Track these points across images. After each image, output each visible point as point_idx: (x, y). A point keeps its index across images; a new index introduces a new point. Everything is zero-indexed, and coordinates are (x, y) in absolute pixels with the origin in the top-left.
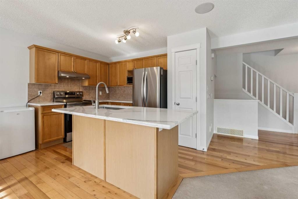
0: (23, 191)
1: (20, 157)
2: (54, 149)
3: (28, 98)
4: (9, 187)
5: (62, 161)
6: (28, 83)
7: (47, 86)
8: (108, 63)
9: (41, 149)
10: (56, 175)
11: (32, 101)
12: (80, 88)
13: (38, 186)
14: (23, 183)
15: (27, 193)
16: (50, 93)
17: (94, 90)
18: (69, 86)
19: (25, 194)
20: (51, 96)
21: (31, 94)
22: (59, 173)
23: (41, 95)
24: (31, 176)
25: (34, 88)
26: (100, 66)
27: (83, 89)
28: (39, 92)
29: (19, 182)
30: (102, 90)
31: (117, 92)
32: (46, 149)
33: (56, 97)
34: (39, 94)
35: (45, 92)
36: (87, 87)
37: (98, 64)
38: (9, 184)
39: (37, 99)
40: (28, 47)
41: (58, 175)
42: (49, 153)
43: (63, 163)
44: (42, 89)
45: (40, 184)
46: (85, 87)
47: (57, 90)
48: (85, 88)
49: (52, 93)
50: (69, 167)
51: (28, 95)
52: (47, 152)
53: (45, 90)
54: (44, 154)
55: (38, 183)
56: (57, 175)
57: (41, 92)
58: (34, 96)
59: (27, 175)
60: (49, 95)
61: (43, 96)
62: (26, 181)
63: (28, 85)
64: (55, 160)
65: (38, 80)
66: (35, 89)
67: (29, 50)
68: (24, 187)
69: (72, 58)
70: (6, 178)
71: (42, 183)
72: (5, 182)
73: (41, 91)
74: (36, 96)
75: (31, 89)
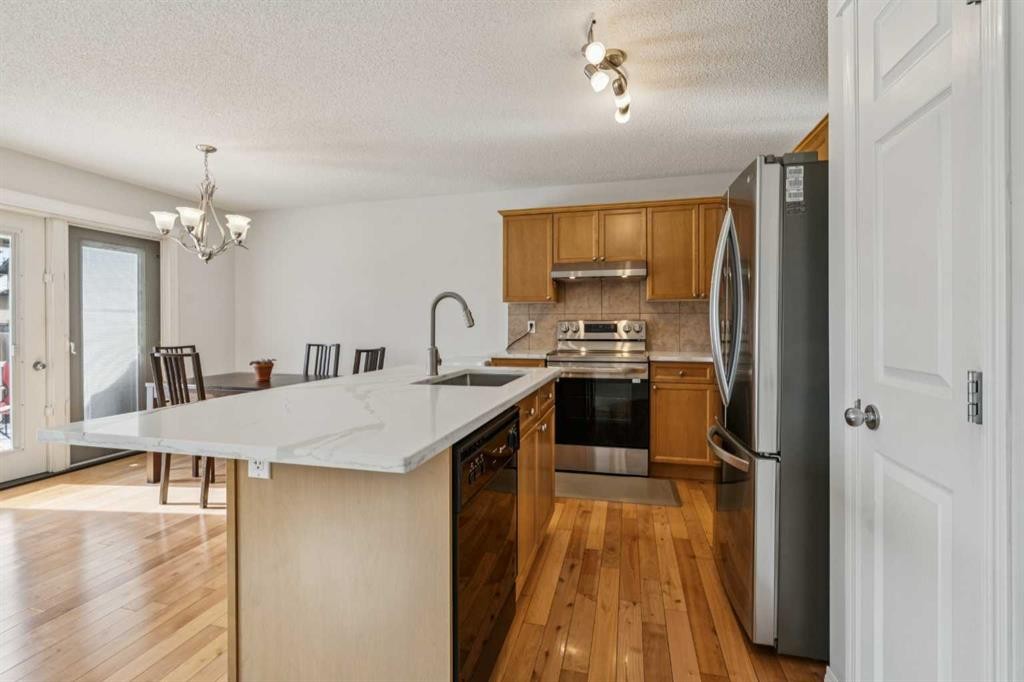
7: (547, 307)
11: (514, 345)
12: (643, 308)
16: (553, 326)
17: (702, 313)
21: (514, 329)
23: (533, 331)
25: (518, 315)
27: (653, 311)
33: (560, 337)
34: (528, 329)
35: (543, 324)
37: (696, 213)
39: (525, 342)
44: (536, 317)
48: (660, 309)
51: (509, 331)
53: (541, 320)
57: (531, 325)
58: (520, 333)
60: (549, 331)
61: (536, 334)
63: (509, 308)
65: (507, 295)
66: (521, 318)
69: (594, 217)
73: (533, 322)
74: (523, 334)
75: (513, 317)
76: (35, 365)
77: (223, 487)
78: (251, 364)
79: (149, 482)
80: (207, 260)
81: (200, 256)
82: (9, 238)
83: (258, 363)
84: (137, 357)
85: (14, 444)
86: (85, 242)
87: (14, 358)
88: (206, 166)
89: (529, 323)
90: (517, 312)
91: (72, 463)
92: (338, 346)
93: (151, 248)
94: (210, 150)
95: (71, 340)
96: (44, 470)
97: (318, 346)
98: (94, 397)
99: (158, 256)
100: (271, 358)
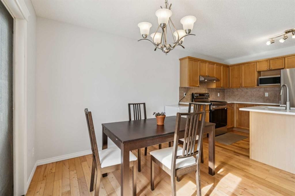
6: (179, 87)
7: (188, 89)
8: (229, 65)
11: (182, 101)
16: (190, 95)
18: (200, 88)
20: (190, 97)
21: (181, 95)
26: (223, 68)
28: (185, 93)
30: (219, 91)
31: (236, 93)
33: (195, 98)
34: (184, 95)
35: (188, 94)
36: (215, 89)
37: (222, 67)
39: (184, 99)
40: (179, 59)
46: (212, 89)
47: (195, 92)
58: (182, 97)
65: (190, 84)
66: (182, 91)
67: (179, 61)
69: (207, 64)
97: (134, 104)
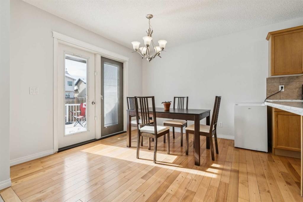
0: (226, 180)
1: (250, 152)
2: (291, 162)
3: (267, 94)
4: (222, 169)
5: (289, 181)
6: (267, 78)
7: (292, 78)
9: (275, 155)
10: (265, 190)
11: (271, 97)
13: (240, 185)
14: (233, 174)
15: (228, 184)
16: (297, 88)
19: (225, 184)
20: (298, 91)
21: (270, 90)
22: (271, 191)
23: (283, 90)
24: (243, 173)
28: (280, 87)
29: (231, 171)
32: (280, 156)
34: (280, 89)
35: (289, 87)
38: (225, 167)
39: (278, 95)
41: (269, 192)
42: (280, 163)
43: (288, 183)
44: (284, 83)
45: (243, 185)
49: (299, 88)
50: (291, 194)
51: (267, 91)
52: (279, 161)
53: (288, 85)
54: (274, 161)
55: (242, 183)
56: (267, 191)
57: (282, 88)
58: (274, 92)
59: (241, 169)
60: (295, 90)
61: (285, 92)
62: (236, 174)
63: (267, 80)
64: (280, 174)
66: (275, 84)
68: (230, 177)
70: (227, 161)
71: (246, 186)
72: (224, 164)
73: (283, 86)
74: (276, 92)
75: (270, 84)
76: (92, 103)
77: (153, 152)
78: (162, 103)
79: (127, 147)
80: (150, 60)
81: (147, 59)
82: (86, 60)
83: (166, 103)
84: (117, 102)
85: (87, 129)
86: (105, 62)
87: (87, 100)
88: (149, 23)
89: (281, 86)
90: (273, 82)
91: (101, 136)
92: (187, 98)
93: (121, 65)
94: (151, 17)
95: (101, 95)
96: (95, 138)
97: (179, 98)
98: (106, 114)
99: (123, 68)
100: (169, 101)
